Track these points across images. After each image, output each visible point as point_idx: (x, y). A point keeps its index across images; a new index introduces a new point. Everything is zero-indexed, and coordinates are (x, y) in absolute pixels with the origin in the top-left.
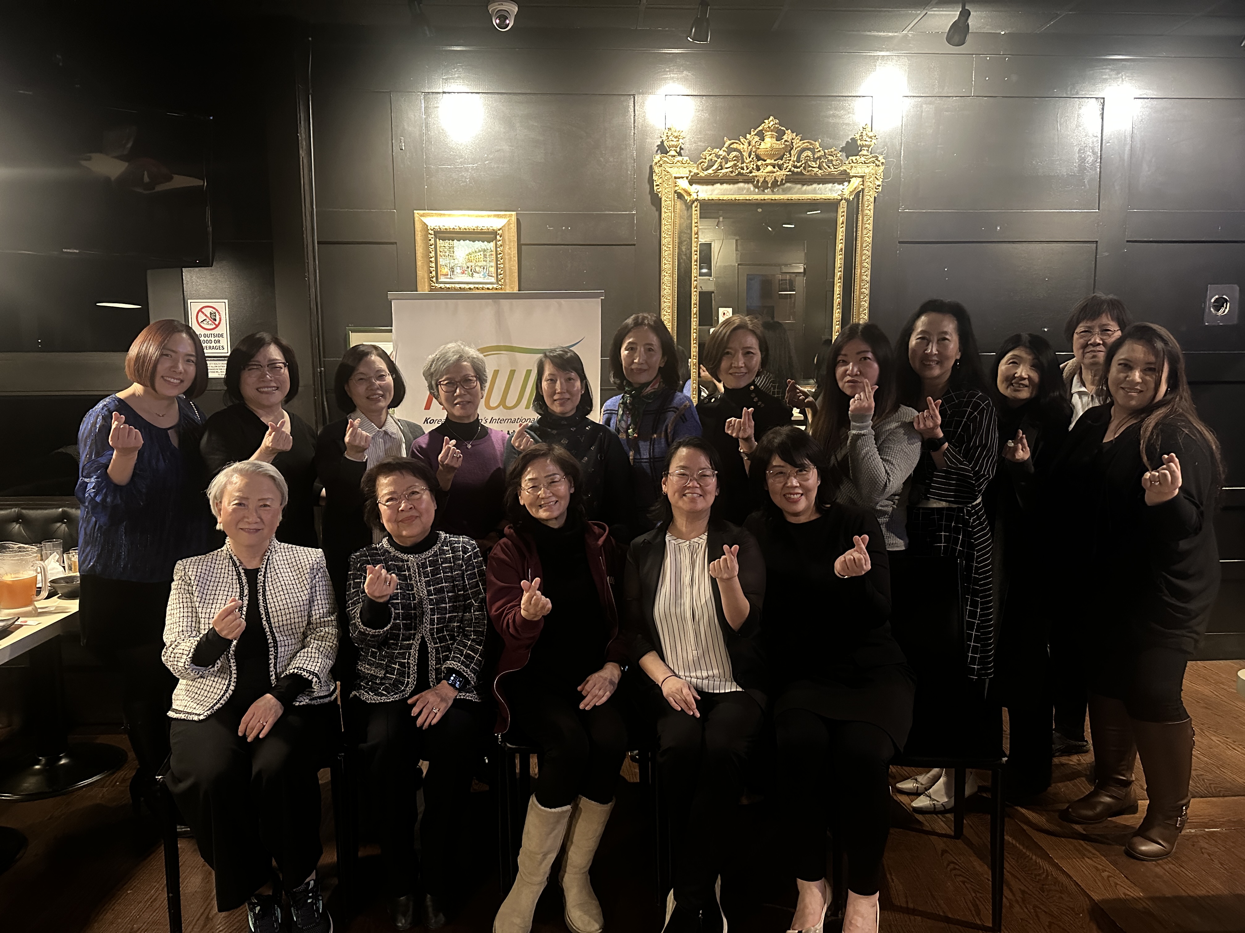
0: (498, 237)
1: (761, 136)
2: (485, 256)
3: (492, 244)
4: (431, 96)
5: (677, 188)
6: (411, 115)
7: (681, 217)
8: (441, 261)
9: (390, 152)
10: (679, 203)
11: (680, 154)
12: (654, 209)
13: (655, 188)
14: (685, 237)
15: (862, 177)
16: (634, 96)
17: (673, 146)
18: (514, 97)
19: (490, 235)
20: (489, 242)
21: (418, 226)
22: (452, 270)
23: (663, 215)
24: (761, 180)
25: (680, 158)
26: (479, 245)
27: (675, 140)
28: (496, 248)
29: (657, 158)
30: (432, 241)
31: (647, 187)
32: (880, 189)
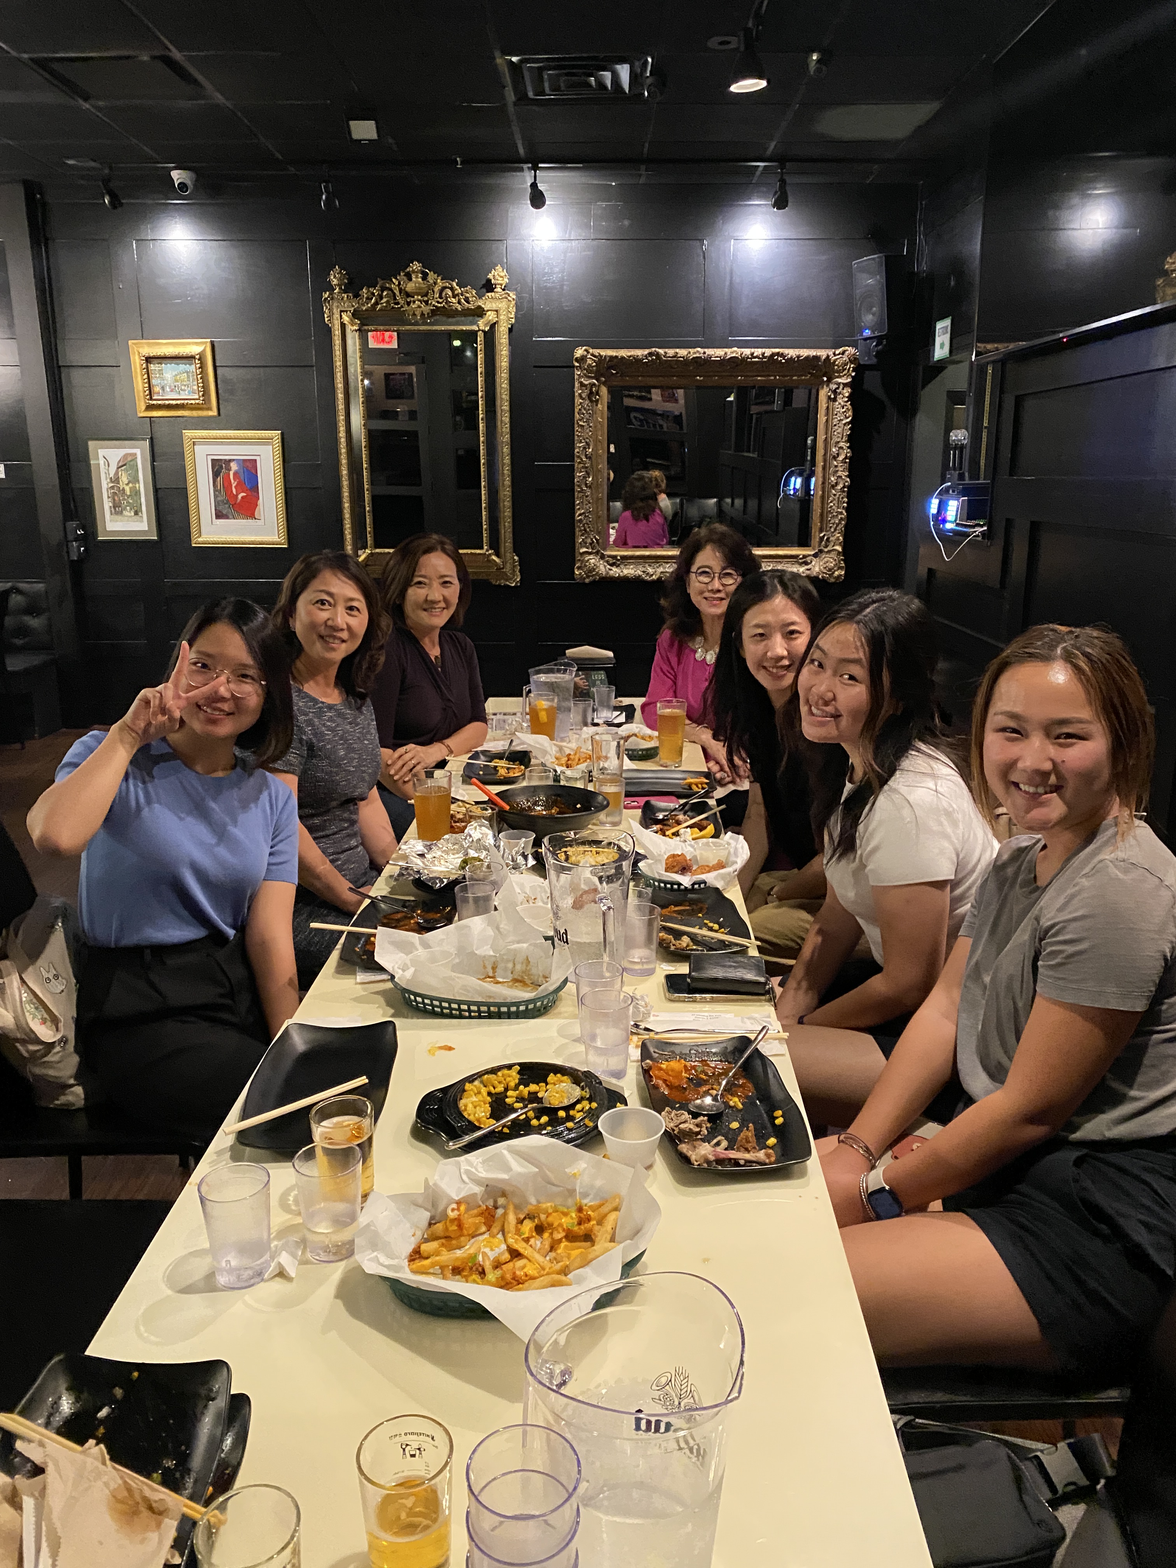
0: (198, 361)
1: (409, 277)
2: (188, 377)
3: (193, 366)
4: (141, 242)
5: (342, 320)
6: (126, 259)
8: (153, 381)
9: (110, 291)
10: (345, 332)
11: (344, 291)
12: (326, 336)
13: (327, 319)
15: (497, 311)
16: (305, 241)
17: (338, 285)
19: (190, 360)
20: (190, 365)
21: (132, 353)
22: (163, 388)
24: (411, 313)
25: (345, 294)
26: (181, 367)
27: (339, 279)
28: (198, 370)
29: (326, 295)
30: (144, 366)
32: (513, 320)
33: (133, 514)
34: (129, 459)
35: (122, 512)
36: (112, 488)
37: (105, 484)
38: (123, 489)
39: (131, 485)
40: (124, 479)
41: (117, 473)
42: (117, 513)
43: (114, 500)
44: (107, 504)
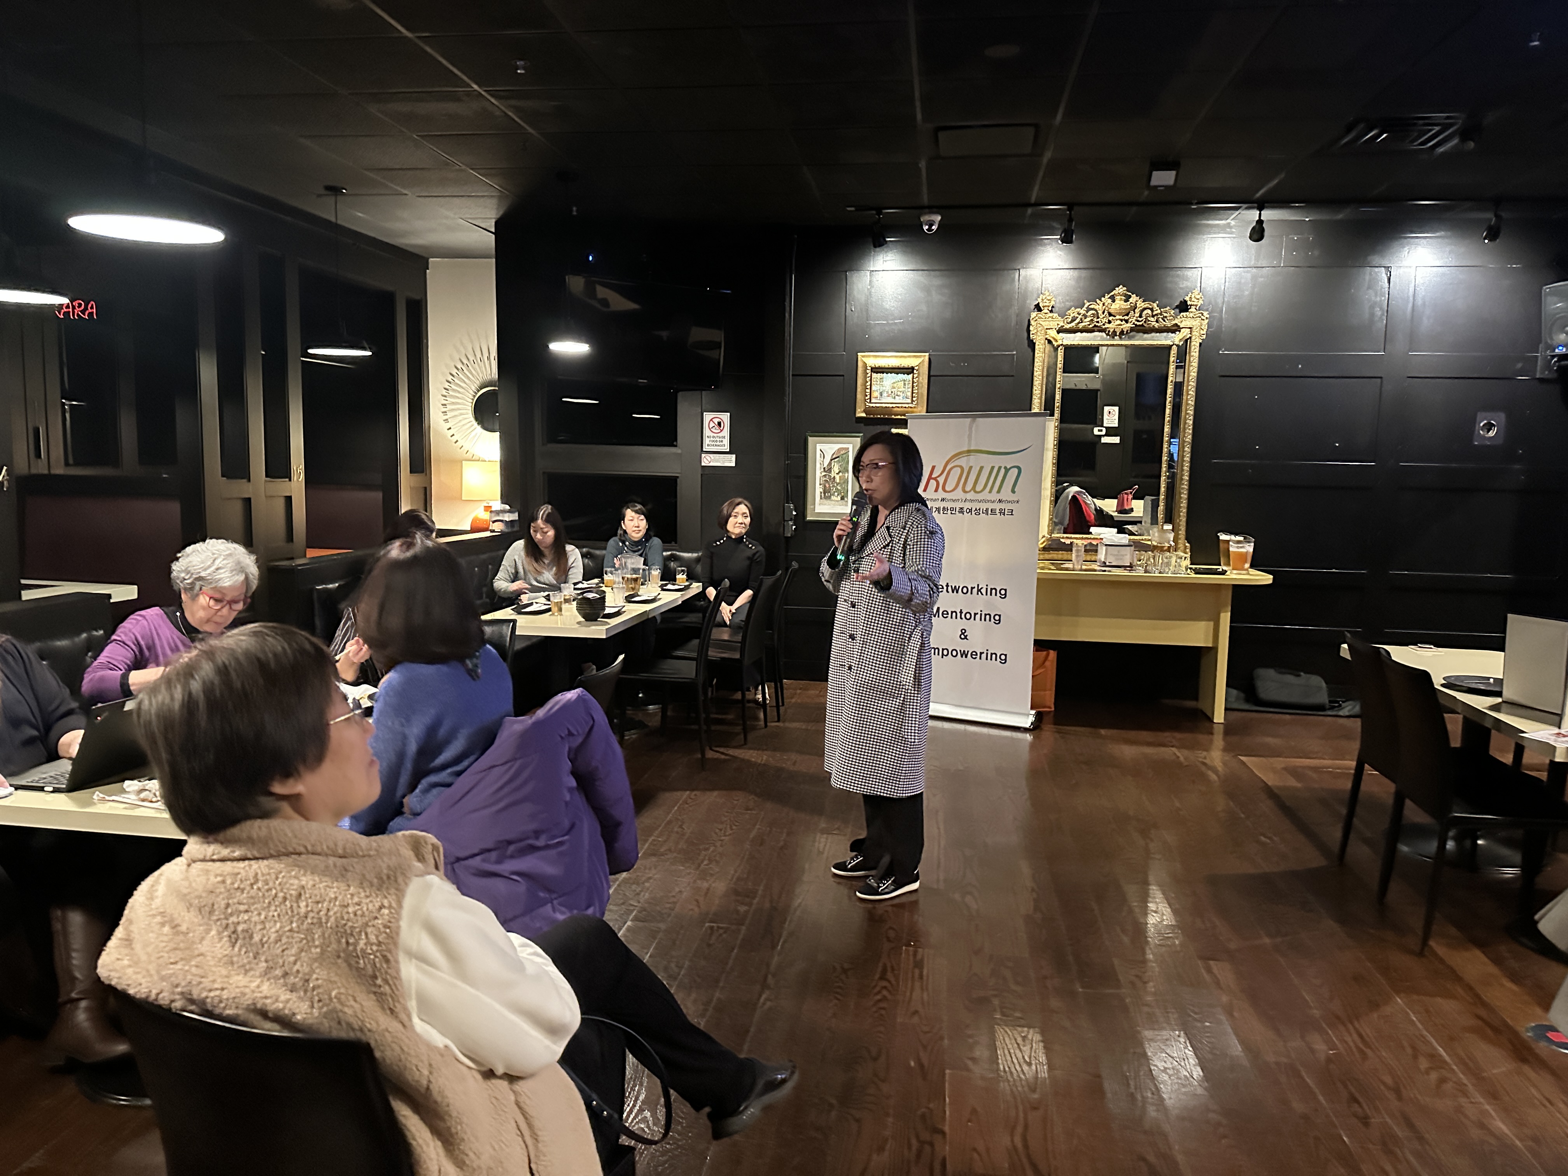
0: (915, 371)
1: (1113, 299)
2: (905, 384)
3: (911, 376)
4: (874, 273)
5: (1047, 336)
6: (860, 286)
7: (1049, 356)
8: (874, 388)
9: (844, 312)
10: (1048, 346)
11: (1051, 311)
12: (1030, 350)
13: (1031, 336)
14: (1052, 371)
15: (1190, 328)
16: (1019, 270)
17: (1046, 306)
18: (932, 273)
19: (910, 370)
20: (908, 374)
21: (860, 364)
22: (881, 394)
23: (1036, 355)
24: (1112, 330)
25: (1051, 315)
26: (901, 376)
27: (1048, 302)
28: (913, 378)
29: (1033, 315)
30: (869, 375)
31: (1026, 334)
32: (1204, 337)
33: (839, 498)
34: (842, 453)
35: (830, 497)
36: (825, 476)
37: (819, 473)
38: (834, 478)
39: (841, 474)
40: (836, 469)
41: (830, 464)
42: (826, 498)
43: (825, 486)
44: (819, 489)
